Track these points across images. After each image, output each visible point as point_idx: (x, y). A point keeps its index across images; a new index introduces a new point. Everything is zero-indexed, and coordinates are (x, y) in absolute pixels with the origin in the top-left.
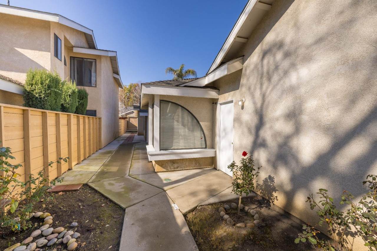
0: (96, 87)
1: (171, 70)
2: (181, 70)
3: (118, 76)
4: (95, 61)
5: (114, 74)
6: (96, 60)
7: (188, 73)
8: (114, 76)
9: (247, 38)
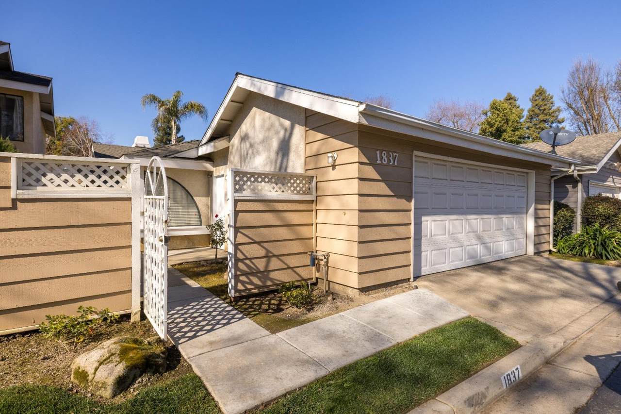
0: (23, 141)
1: (154, 99)
2: (176, 102)
3: (51, 117)
4: (20, 98)
5: (43, 113)
6: (22, 97)
7: (190, 108)
8: (43, 117)
9: (231, 121)
